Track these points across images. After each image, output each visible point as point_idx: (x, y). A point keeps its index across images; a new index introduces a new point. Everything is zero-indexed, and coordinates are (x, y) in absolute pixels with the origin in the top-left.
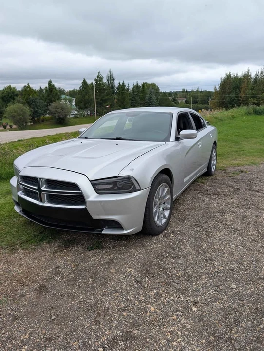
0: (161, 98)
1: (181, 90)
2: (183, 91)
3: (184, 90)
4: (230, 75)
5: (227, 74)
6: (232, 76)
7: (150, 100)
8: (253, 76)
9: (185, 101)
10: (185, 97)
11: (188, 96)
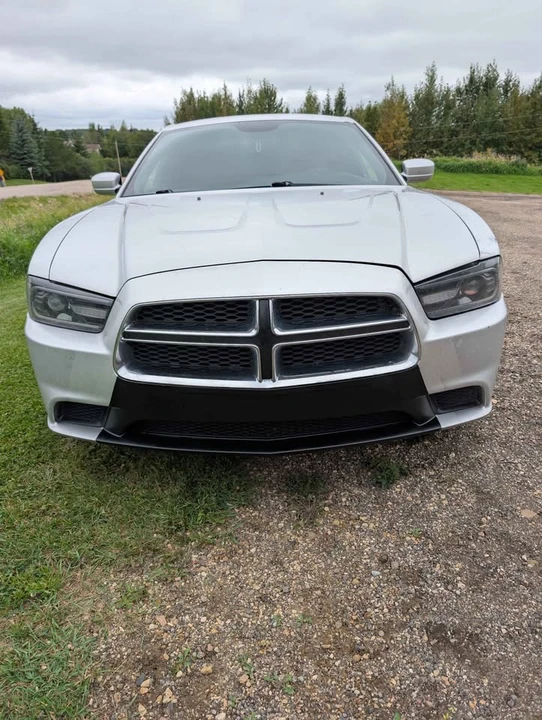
0: (47, 143)
1: (87, 127)
2: (92, 129)
3: (92, 126)
4: (192, 94)
5: (185, 93)
6: (196, 96)
7: (23, 146)
8: (235, 98)
9: (101, 151)
10: (99, 141)
11: (105, 140)
